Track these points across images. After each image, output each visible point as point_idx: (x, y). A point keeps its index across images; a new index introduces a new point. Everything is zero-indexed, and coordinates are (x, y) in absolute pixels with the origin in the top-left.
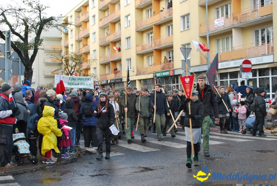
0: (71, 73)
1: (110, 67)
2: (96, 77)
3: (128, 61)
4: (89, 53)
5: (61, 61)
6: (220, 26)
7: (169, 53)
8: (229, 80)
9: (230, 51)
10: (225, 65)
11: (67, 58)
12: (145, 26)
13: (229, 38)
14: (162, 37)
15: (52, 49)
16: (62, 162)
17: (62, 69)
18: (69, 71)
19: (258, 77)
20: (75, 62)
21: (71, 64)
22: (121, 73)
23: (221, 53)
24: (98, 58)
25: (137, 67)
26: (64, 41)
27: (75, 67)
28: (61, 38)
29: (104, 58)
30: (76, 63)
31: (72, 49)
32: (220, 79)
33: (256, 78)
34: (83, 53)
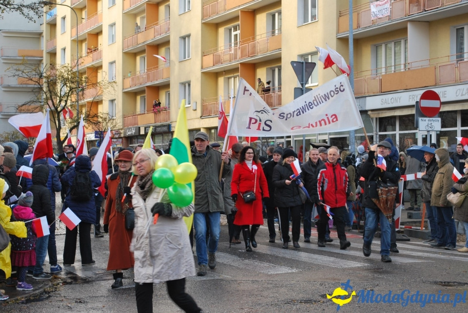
0: (59, 109)
1: (145, 99)
2: (112, 121)
3: (185, 86)
4: (101, 67)
5: (37, 83)
6: (381, 16)
7: (273, 71)
8: (397, 132)
9: (402, 70)
10: (389, 102)
11: (52, 78)
12: (222, 14)
13: (401, 44)
14: (258, 37)
15: (19, 57)
16: (19, 297)
17: (40, 101)
18: (53, 105)
19: (459, 128)
20: (67, 86)
21: (59, 90)
22: (169, 112)
23: (383, 74)
24: (119, 79)
25: (203, 101)
26: (47, 41)
27: (68, 96)
28: (40, 34)
29: (133, 79)
30: (71, 89)
31: (64, 57)
32: (380, 131)
33: (456, 131)
34: (88, 68)
